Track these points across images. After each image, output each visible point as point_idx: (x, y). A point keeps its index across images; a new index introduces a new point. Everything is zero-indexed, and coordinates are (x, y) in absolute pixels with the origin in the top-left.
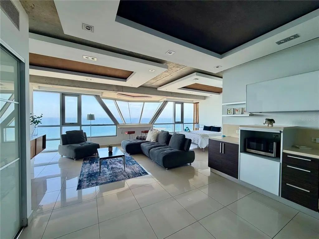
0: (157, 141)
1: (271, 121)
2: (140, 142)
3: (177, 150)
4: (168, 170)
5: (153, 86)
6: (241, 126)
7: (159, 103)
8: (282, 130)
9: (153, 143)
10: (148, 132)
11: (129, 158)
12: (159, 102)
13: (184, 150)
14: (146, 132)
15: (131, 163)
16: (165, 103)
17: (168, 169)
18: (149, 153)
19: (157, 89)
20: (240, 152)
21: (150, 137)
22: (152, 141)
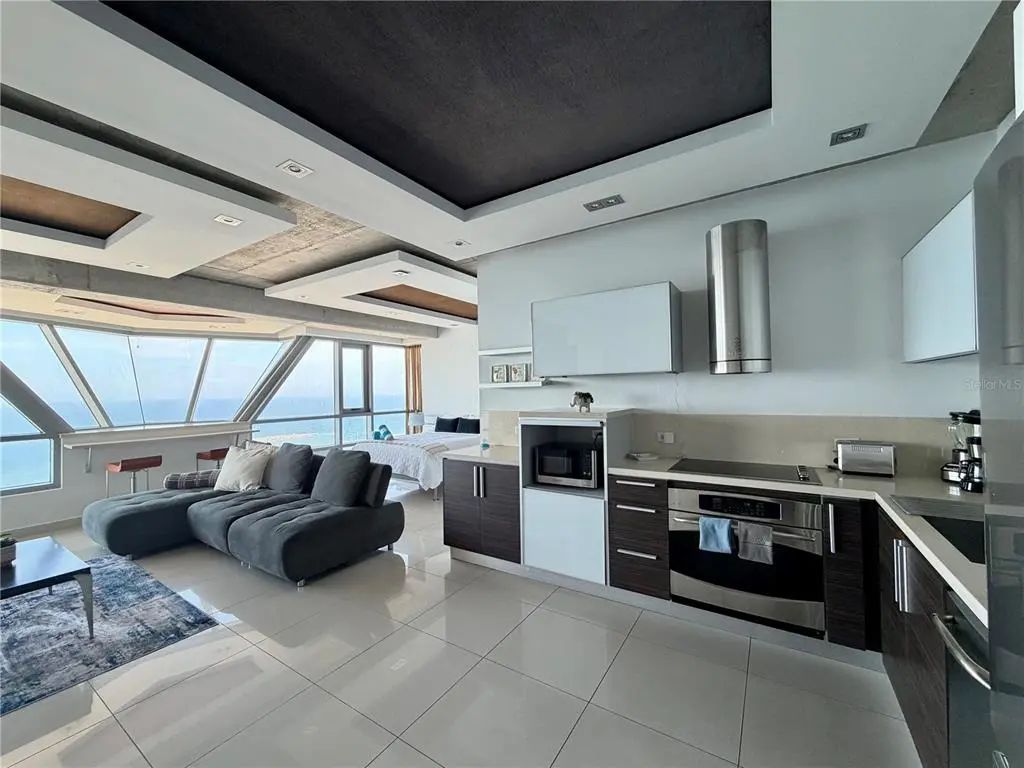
0: (265, 484)
1: (586, 398)
2: (188, 498)
3: (342, 509)
4: (308, 588)
5: (248, 280)
6: (523, 414)
7: (280, 344)
8: (605, 421)
9: (248, 496)
10: (225, 456)
11: (124, 573)
12: (278, 340)
13: (367, 505)
14: (219, 455)
15: (131, 596)
16: (302, 343)
17: (305, 585)
18: (226, 536)
19: (263, 290)
20: (524, 487)
21: (233, 473)
22: (243, 488)
